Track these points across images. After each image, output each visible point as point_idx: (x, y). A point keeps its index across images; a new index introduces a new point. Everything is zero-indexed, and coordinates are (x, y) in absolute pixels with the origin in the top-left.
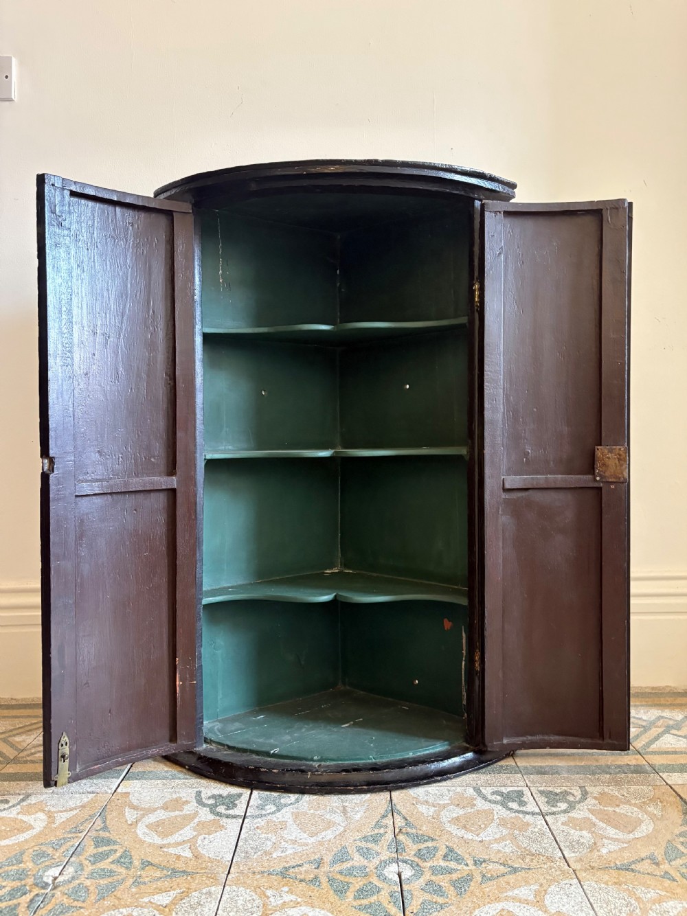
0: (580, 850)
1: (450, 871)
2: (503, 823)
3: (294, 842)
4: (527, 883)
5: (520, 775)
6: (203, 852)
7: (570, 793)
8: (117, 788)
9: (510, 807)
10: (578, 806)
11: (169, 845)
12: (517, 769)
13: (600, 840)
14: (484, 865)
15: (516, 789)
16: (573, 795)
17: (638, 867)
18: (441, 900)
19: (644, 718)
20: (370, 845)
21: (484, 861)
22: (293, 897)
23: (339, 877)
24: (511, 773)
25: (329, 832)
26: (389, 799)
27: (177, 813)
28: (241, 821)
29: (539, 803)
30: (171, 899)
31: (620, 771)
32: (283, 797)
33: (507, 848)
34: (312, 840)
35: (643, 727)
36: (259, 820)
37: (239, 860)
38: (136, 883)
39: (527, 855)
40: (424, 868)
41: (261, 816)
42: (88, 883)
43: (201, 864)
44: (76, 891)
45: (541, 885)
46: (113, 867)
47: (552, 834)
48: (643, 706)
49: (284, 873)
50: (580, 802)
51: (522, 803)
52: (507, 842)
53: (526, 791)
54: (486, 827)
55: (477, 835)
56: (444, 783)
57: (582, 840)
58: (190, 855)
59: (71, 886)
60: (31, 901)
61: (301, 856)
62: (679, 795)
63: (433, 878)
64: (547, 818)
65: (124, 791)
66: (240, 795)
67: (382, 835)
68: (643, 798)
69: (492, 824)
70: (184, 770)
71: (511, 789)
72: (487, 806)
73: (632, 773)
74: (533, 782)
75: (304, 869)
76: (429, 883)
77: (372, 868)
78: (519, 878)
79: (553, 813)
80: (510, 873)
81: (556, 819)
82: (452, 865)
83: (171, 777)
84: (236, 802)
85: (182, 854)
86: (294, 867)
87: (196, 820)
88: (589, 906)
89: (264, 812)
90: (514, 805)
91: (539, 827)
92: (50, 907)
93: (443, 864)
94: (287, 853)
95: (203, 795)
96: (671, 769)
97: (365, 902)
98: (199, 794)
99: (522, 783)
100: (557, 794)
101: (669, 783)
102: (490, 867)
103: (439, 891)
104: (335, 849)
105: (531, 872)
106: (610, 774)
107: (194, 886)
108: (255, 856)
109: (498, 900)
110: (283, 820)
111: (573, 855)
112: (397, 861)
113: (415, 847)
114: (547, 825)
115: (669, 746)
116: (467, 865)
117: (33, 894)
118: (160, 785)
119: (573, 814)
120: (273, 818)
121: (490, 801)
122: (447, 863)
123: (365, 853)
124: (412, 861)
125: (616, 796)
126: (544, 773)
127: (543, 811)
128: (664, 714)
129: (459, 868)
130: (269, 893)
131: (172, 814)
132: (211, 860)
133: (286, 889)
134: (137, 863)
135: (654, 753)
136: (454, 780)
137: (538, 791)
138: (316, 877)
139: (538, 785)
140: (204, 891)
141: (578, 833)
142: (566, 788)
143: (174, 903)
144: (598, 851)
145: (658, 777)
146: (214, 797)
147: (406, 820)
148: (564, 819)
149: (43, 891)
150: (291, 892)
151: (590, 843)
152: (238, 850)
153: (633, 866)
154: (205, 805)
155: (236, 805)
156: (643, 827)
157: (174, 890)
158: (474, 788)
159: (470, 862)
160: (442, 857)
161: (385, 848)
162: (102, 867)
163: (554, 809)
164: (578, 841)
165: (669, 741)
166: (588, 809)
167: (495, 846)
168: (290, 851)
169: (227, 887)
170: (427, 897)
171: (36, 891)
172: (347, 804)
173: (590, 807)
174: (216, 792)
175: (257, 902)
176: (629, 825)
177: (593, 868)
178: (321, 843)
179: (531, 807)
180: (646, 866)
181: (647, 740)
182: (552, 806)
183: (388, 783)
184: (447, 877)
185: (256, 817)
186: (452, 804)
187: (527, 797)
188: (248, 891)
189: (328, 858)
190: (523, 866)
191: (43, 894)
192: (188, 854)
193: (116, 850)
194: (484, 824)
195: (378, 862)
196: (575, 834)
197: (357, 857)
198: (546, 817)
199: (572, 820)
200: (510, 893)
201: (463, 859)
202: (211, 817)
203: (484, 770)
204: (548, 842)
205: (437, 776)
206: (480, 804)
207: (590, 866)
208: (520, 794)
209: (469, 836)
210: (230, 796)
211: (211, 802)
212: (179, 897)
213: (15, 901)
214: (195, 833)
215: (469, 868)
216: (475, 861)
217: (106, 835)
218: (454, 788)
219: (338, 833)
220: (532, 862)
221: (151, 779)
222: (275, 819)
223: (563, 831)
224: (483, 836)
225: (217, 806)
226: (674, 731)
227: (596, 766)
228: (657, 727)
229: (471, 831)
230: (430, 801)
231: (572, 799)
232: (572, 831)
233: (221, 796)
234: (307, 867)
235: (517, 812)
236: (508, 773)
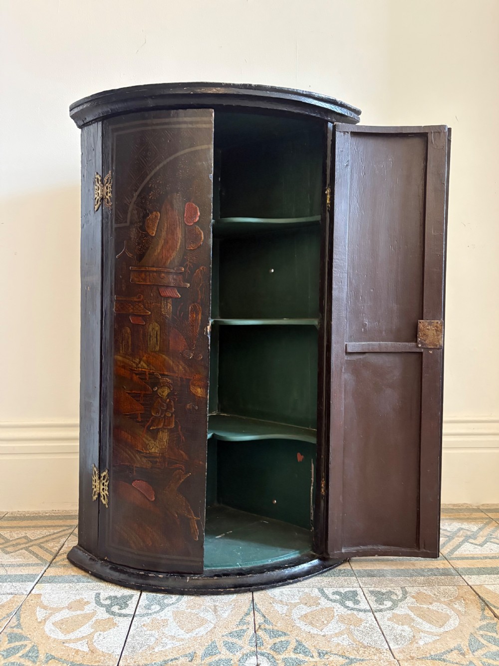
0: (403, 642)
1: (299, 663)
2: (342, 619)
3: (173, 637)
5: (354, 578)
6: (98, 647)
7: (394, 593)
8: (32, 590)
9: (347, 605)
10: (400, 604)
11: (69, 641)
12: (352, 572)
13: (418, 633)
14: (326, 657)
15: (352, 589)
16: (396, 594)
17: (448, 657)
19: (449, 529)
20: (234, 640)
21: (327, 653)
24: (348, 576)
25: (202, 628)
26: (251, 599)
27: (79, 612)
28: (131, 619)
29: (370, 601)
31: (431, 574)
32: (166, 598)
33: (345, 641)
34: (188, 636)
35: (448, 537)
36: (146, 618)
37: (127, 654)
39: (361, 647)
40: (278, 660)
41: (148, 614)
43: (95, 657)
46: (22, 660)
47: (380, 628)
48: (447, 519)
50: (401, 600)
51: (357, 602)
52: (345, 636)
53: (359, 591)
54: (328, 623)
55: (321, 631)
56: (295, 585)
57: (403, 634)
61: (178, 650)
62: (478, 594)
65: (38, 592)
66: (131, 597)
67: (244, 631)
68: (450, 597)
69: (333, 620)
70: (88, 575)
71: (348, 589)
72: (329, 604)
73: (441, 575)
74: (365, 584)
75: (180, 662)
77: (236, 660)
79: (381, 611)
81: (383, 615)
82: (301, 657)
83: (76, 581)
84: (128, 603)
85: (80, 649)
86: (172, 660)
87: (94, 619)
89: (150, 612)
90: (350, 604)
91: (370, 623)
93: (293, 656)
94: (167, 648)
95: (101, 597)
96: (470, 572)
98: (98, 596)
99: (356, 585)
100: (383, 594)
101: (470, 584)
102: (331, 659)
104: (206, 644)
105: (364, 663)
106: (424, 576)
108: (141, 651)
110: (165, 618)
111: (397, 647)
112: (256, 654)
113: (272, 641)
114: (376, 620)
115: (467, 552)
116: (312, 657)
118: (67, 588)
119: (397, 611)
120: (157, 616)
121: (331, 600)
122: (297, 656)
123: (230, 647)
124: (268, 654)
125: (430, 596)
126: (373, 576)
127: (373, 609)
128: (463, 526)
129: (306, 660)
131: (74, 613)
132: (104, 655)
134: (42, 657)
135: (458, 558)
136: (303, 582)
137: (369, 591)
139: (369, 586)
141: (400, 627)
142: (390, 588)
144: (417, 643)
145: (462, 579)
146: (110, 598)
147: (265, 617)
148: (389, 615)
151: (410, 636)
152: (126, 645)
153: (444, 657)
154: (102, 606)
155: (128, 605)
156: (451, 621)
158: (319, 589)
159: (315, 654)
160: (293, 650)
161: (247, 642)
162: (13, 661)
163: (381, 607)
164: (401, 635)
165: (468, 549)
166: (408, 607)
167: (335, 640)
168: (169, 646)
172: (217, 604)
173: (409, 605)
174: (112, 594)
176: (441, 620)
177: (413, 658)
178: (195, 639)
179: (363, 605)
180: (454, 656)
181: (451, 548)
182: (380, 604)
183: (251, 585)
185: (143, 616)
186: (301, 603)
187: (360, 597)
189: (200, 653)
190: (358, 657)
192: (86, 649)
193: (26, 645)
194: (326, 620)
195: (241, 656)
196: (399, 628)
197: (224, 650)
198: (375, 613)
199: (395, 616)
201: (310, 652)
202: (107, 616)
203: (326, 573)
204: (377, 635)
205: (290, 579)
206: (324, 602)
207: (410, 656)
208: (355, 594)
209: (314, 631)
210: (123, 597)
211: (108, 602)
214: (92, 630)
215: (314, 660)
216: (319, 653)
217: (19, 631)
218: (303, 589)
219: (209, 629)
220: (364, 653)
221: (60, 583)
222: (159, 617)
223: (389, 626)
224: (326, 631)
225: (112, 606)
226: (471, 541)
227: (413, 570)
228: (458, 537)
229: (316, 627)
230: (284, 600)
231: (395, 598)
232: (396, 626)
233: (116, 597)
234: (182, 660)
235: (352, 609)
236: (345, 576)
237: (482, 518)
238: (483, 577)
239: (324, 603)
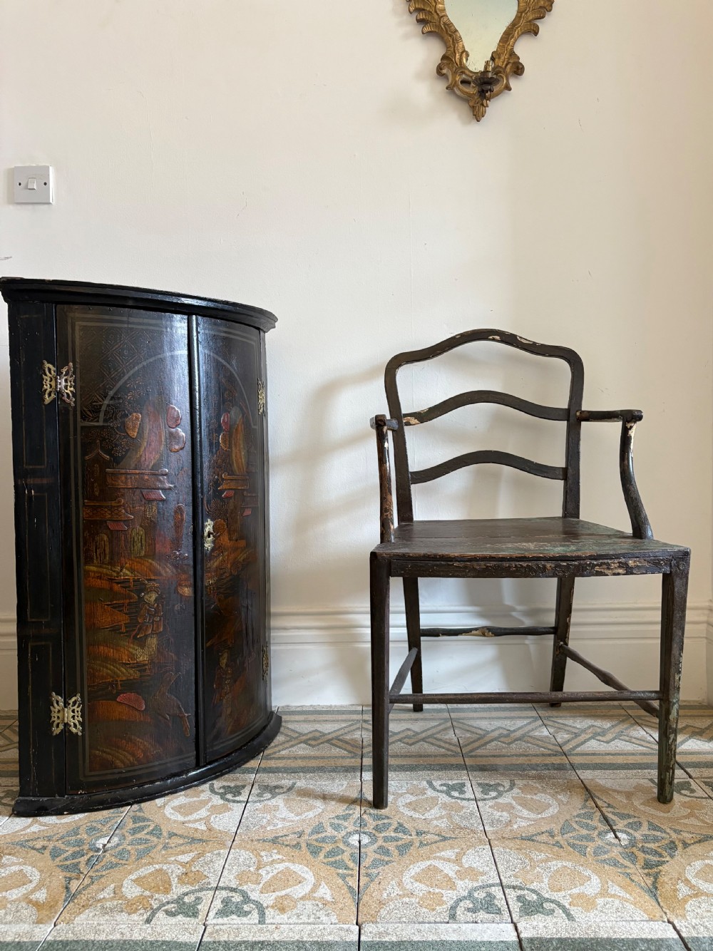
0: (498, 825)
1: (397, 839)
2: (445, 806)
3: (284, 819)
4: (452, 847)
5: (465, 772)
6: (216, 827)
7: (502, 785)
9: (452, 795)
10: (505, 794)
11: (189, 822)
12: (465, 766)
13: (515, 819)
14: (423, 835)
15: (460, 782)
16: (504, 786)
17: (538, 838)
18: (386, 859)
19: (578, 726)
20: (340, 822)
21: (424, 833)
22: (280, 857)
23: (315, 843)
24: (459, 770)
25: (311, 813)
26: (360, 789)
27: (195, 799)
28: (244, 805)
29: (476, 792)
30: (191, 858)
31: (545, 768)
33: (443, 824)
34: (297, 818)
35: (575, 733)
36: (258, 804)
37: (241, 832)
38: (165, 847)
39: (457, 828)
40: (379, 837)
41: (260, 801)
42: (129, 848)
43: (213, 834)
44: (120, 853)
45: (462, 849)
46: (148, 837)
47: (480, 813)
48: (579, 717)
49: (275, 841)
50: (508, 791)
51: (463, 792)
52: (444, 820)
53: (468, 783)
54: (430, 809)
55: (423, 815)
57: (501, 819)
58: (205, 828)
59: (117, 850)
60: (88, 860)
61: (288, 829)
62: (586, 787)
63: (384, 844)
64: (479, 803)
66: (245, 786)
67: (350, 815)
68: (557, 789)
69: (436, 807)
71: (456, 782)
72: (435, 794)
73: (555, 770)
74: (475, 777)
75: (290, 838)
76: (381, 847)
77: (340, 837)
78: (447, 844)
80: (441, 841)
81: (485, 803)
82: (400, 835)
84: (241, 791)
85: (199, 828)
86: (282, 837)
87: (210, 804)
88: (493, 863)
89: (262, 799)
90: (456, 794)
91: (471, 809)
92: (102, 864)
93: (393, 834)
94: (278, 828)
95: (215, 786)
96: (586, 767)
97: (333, 859)
98: (212, 785)
99: (465, 778)
100: (491, 786)
101: (582, 777)
102: (428, 837)
103: (387, 852)
104: (314, 825)
105: (457, 840)
106: (537, 770)
107: (207, 849)
108: (254, 829)
109: (429, 858)
110: (277, 804)
111: (492, 829)
112: (359, 832)
113: (374, 823)
114: (478, 808)
115: (591, 749)
116: (411, 835)
117: (89, 856)
119: (500, 800)
120: (269, 803)
121: (438, 791)
122: (397, 834)
123: (336, 827)
124: (371, 833)
125: (537, 787)
126: (485, 770)
127: (477, 798)
128: (596, 724)
129: (404, 838)
130: (263, 853)
131: (191, 800)
132: (220, 832)
133: (276, 851)
134: (165, 834)
135: (577, 754)
137: (477, 783)
138: (298, 843)
139: (479, 779)
140: (215, 852)
141: (499, 814)
142: (499, 781)
143: (193, 860)
144: (511, 826)
145: (574, 773)
146: (224, 787)
147: (371, 804)
148: (492, 803)
149: (96, 854)
150: (279, 853)
151: (507, 821)
152: (241, 825)
153: (534, 838)
154: (218, 793)
156: (551, 810)
157: (193, 852)
158: (427, 781)
159: (414, 833)
160: (393, 830)
161: (352, 824)
162: (140, 837)
163: (486, 797)
164: (498, 819)
165: (593, 745)
166: (512, 797)
167: (435, 822)
168: (280, 826)
169: (232, 850)
170: (378, 856)
171: (91, 854)
173: (514, 795)
174: (227, 784)
175: (253, 859)
176: (540, 808)
177: (504, 838)
178: (304, 821)
179: (469, 795)
180: (544, 838)
181: (574, 745)
182: (485, 794)
184: (395, 843)
185: (256, 802)
186: (408, 793)
187: (467, 787)
188: (247, 852)
189: (308, 831)
190: (452, 836)
191: (96, 856)
192: (204, 828)
193: (149, 825)
194: (429, 807)
195: (345, 833)
196: (497, 814)
197: (330, 829)
199: (497, 805)
200: (438, 854)
201: (409, 832)
202: (221, 802)
204: (475, 822)
206: (430, 793)
207: (502, 837)
208: (463, 785)
209: (416, 815)
210: (237, 786)
211: (222, 791)
212: (196, 857)
213: (77, 860)
214: (209, 813)
215: (412, 837)
216: (417, 833)
217: (142, 814)
218: (412, 781)
219: (317, 813)
220: (459, 833)
223: (488, 812)
224: (428, 815)
225: (226, 794)
226: (599, 738)
227: (528, 765)
228: (586, 733)
229: (419, 812)
231: (502, 789)
232: (495, 812)
233: (229, 787)
234: (292, 836)
235: (457, 798)
236: (457, 770)
237: (620, 715)
238: (597, 772)
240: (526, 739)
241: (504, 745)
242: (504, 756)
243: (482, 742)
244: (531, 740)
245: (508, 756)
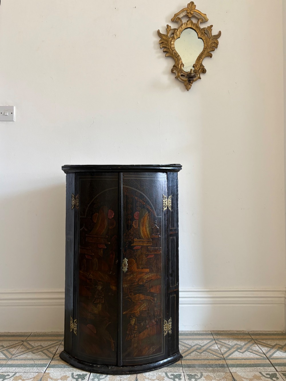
5: (182, 368)
7: (197, 375)
8: (45, 371)
9: (175, 380)
12: (181, 365)
15: (179, 373)
16: (198, 376)
19: (230, 344)
26: (136, 377)
29: (186, 379)
31: (216, 367)
32: (101, 376)
35: (229, 348)
48: (231, 339)
50: (199, 379)
51: (180, 379)
53: (183, 374)
56: (155, 371)
62: (233, 376)
65: (48, 372)
66: (86, 375)
68: (221, 377)
70: (68, 364)
71: (177, 373)
72: (168, 380)
73: (220, 367)
74: (186, 371)
83: (63, 367)
84: (85, 377)
90: (177, 380)
95: (74, 375)
96: (233, 366)
98: (73, 374)
99: (181, 371)
100: (192, 376)
101: (231, 371)
106: (212, 368)
115: (235, 356)
118: (60, 370)
121: (169, 378)
125: (212, 377)
126: (190, 367)
128: (238, 343)
135: (230, 359)
136: (159, 370)
137: (186, 374)
145: (228, 369)
146: (77, 375)
154: (74, 378)
155: (85, 378)
158: (165, 373)
165: (237, 355)
172: (121, 379)
174: (79, 373)
181: (228, 354)
183: (136, 371)
186: (157, 379)
187: (182, 376)
203: (170, 366)
205: (153, 368)
208: (180, 375)
210: (83, 375)
211: (77, 377)
218: (158, 373)
221: (57, 368)
225: (78, 379)
226: (239, 350)
227: (208, 364)
228: (234, 348)
230: (150, 378)
231: (197, 378)
233: (80, 375)
236: (178, 367)
237: (248, 339)
238: (238, 369)
239: (166, 379)
240: (208, 350)
241: (198, 354)
242: (198, 360)
243: (189, 352)
244: (210, 351)
245: (200, 360)
